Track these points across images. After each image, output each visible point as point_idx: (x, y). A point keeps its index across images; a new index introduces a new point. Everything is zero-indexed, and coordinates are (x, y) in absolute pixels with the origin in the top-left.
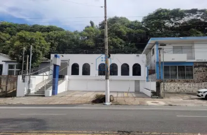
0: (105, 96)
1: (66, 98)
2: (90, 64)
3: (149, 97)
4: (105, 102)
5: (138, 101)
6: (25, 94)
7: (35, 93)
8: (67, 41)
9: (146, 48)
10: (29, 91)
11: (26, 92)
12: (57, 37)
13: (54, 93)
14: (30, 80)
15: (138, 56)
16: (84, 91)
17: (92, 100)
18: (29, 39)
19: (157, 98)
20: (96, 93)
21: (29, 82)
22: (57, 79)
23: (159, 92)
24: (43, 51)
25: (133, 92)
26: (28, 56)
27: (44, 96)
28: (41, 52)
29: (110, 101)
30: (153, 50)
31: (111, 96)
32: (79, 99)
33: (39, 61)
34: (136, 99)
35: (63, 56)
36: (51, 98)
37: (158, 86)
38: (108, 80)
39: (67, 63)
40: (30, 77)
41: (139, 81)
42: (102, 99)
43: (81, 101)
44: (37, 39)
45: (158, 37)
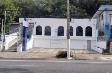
0: (67, 52)
1: (34, 53)
2: (51, 26)
3: (100, 54)
4: (67, 57)
5: (92, 56)
6: (1, 49)
7: (8, 49)
8: (29, 7)
9: (96, 14)
10: (4, 47)
11: (2, 48)
12: (22, 4)
13: (24, 49)
14: (4, 39)
15: (90, 20)
16: (46, 48)
17: (56, 55)
18: (2, 6)
19: (108, 54)
20: (59, 50)
21: (4, 40)
22: (26, 38)
23: (109, 50)
24: (13, 15)
25: (86, 50)
26: (3, 20)
27: (16, 51)
28: (11, 17)
29: (71, 56)
30: (103, 15)
31: (71, 52)
32: (45, 55)
33: (9, 23)
34: (90, 55)
35: (31, 20)
36: (22, 53)
37: (108, 45)
38: (69, 40)
39: (32, 25)
40: (4, 37)
41: (91, 40)
42: (65, 54)
43: (47, 56)
44: (8, 6)
45: (105, 4)
